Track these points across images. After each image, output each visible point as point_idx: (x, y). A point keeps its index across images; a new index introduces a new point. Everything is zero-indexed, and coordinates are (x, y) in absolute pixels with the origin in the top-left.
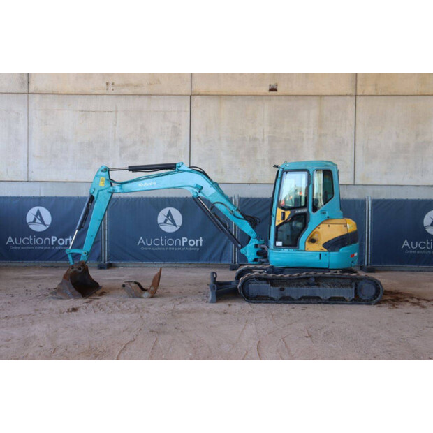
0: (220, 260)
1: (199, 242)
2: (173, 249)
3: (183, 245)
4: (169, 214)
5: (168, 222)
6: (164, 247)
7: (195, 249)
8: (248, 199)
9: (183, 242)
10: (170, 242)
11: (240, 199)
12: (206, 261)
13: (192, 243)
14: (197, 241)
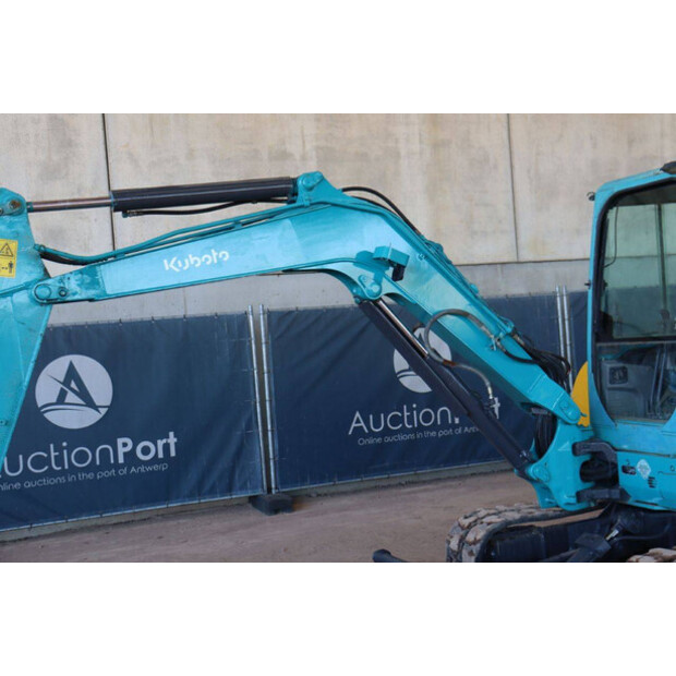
0: (229, 489)
1: (166, 447)
2: (90, 476)
3: (121, 460)
4: (72, 373)
5: (71, 397)
6: (63, 473)
7: (156, 467)
8: (290, 313)
9: (121, 451)
10: (81, 457)
11: (270, 315)
12: (191, 496)
13: (146, 451)
14: (160, 443)
